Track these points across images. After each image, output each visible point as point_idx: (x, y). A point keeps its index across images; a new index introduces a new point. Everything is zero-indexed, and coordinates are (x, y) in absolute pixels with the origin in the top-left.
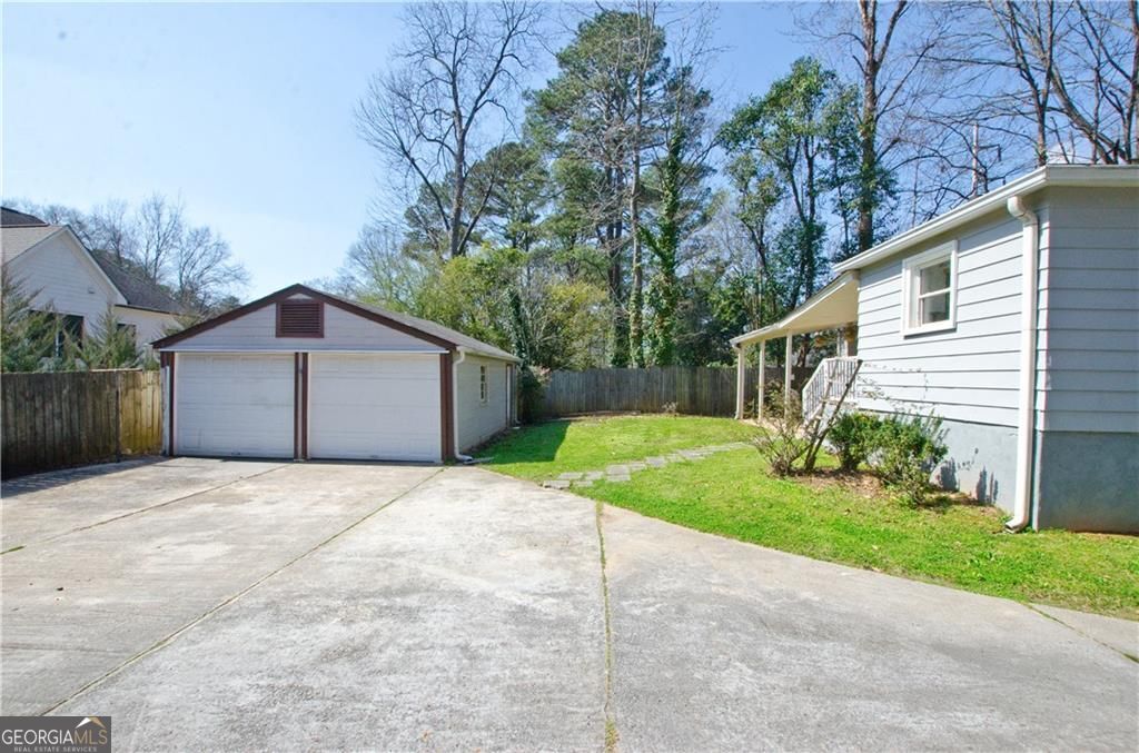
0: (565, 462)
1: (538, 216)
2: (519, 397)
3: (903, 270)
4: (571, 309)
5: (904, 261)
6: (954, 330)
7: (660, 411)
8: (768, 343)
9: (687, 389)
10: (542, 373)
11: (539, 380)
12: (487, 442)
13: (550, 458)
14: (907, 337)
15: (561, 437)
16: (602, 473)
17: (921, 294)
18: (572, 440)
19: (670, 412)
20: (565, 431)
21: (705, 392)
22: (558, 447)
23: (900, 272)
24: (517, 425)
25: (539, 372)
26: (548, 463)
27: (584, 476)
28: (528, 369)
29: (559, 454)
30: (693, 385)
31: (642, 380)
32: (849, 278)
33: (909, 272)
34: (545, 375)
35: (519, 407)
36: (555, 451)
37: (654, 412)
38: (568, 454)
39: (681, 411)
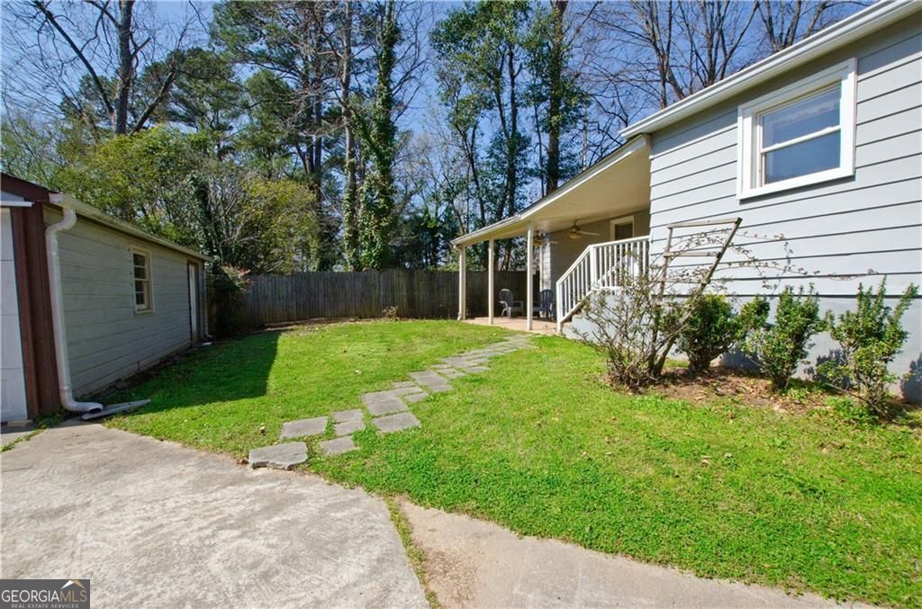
0: (288, 395)
1: (231, 128)
2: (210, 306)
3: (740, 119)
4: (273, 209)
5: (740, 108)
6: (851, 178)
7: (383, 315)
8: (497, 242)
9: (405, 293)
10: (241, 274)
11: (237, 284)
12: (154, 368)
13: (259, 390)
14: (743, 201)
15: (272, 353)
16: (358, 414)
17: (763, 147)
18: (287, 356)
19: (390, 316)
20: (276, 345)
21: (422, 295)
22: (269, 368)
23: (736, 121)
24: (209, 340)
25: (236, 274)
26: (256, 400)
27: (331, 425)
28: (221, 272)
29: (273, 382)
30: (411, 288)
31: (359, 284)
32: (642, 143)
33: (749, 120)
34: (245, 277)
35: (210, 319)
36: (266, 376)
37: (373, 317)
38: (287, 380)
39: (402, 315)
